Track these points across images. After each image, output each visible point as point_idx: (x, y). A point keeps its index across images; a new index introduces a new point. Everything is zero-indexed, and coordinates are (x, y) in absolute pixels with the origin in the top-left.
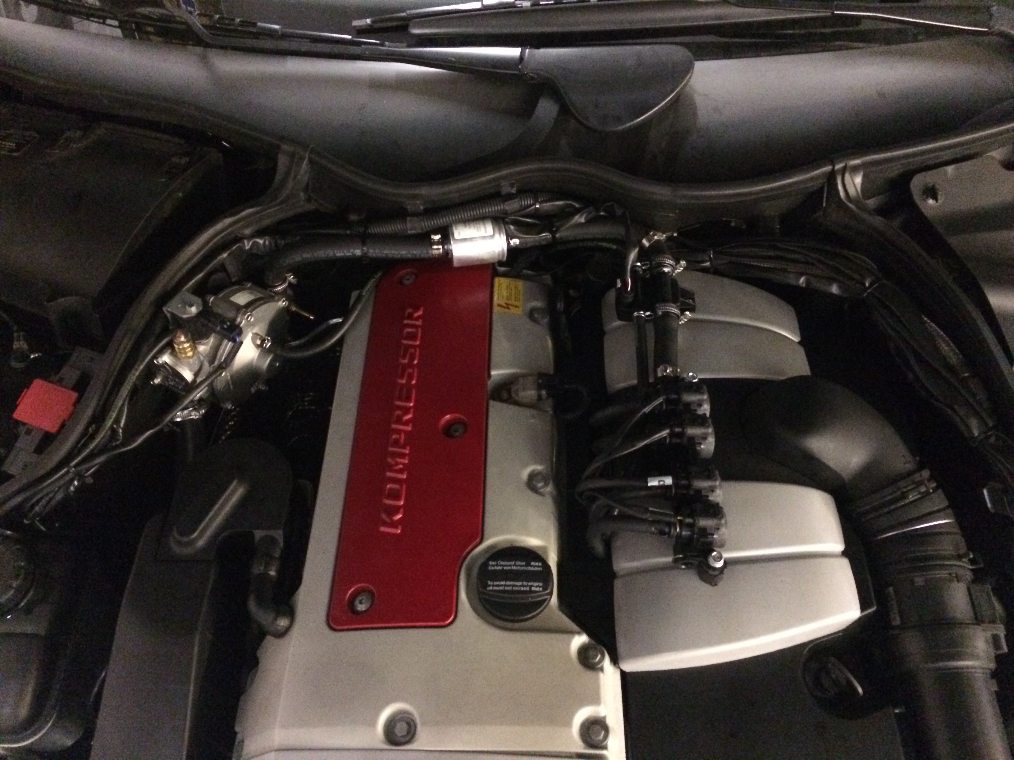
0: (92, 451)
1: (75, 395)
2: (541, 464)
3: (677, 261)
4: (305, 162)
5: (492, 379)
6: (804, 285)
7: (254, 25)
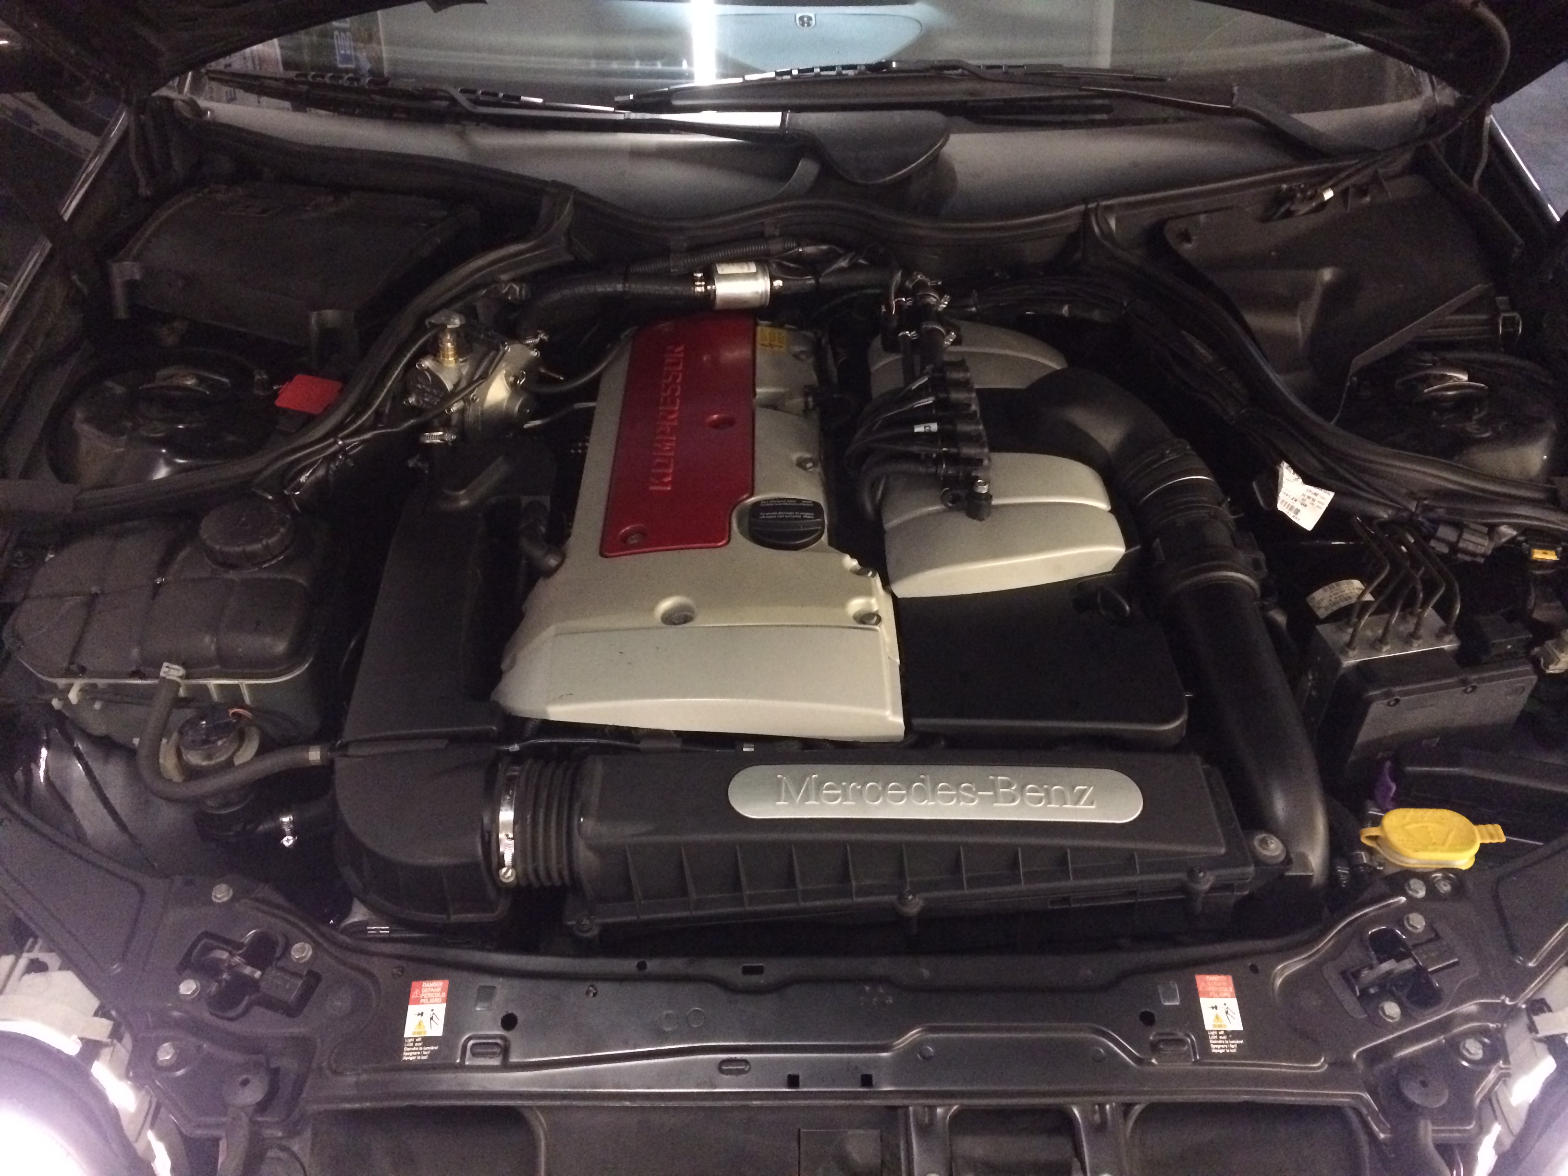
0: (360, 426)
1: (339, 385)
2: (808, 451)
3: (941, 297)
4: (569, 205)
5: (757, 397)
6: (1067, 315)
7: (518, 98)
